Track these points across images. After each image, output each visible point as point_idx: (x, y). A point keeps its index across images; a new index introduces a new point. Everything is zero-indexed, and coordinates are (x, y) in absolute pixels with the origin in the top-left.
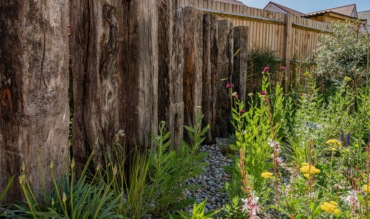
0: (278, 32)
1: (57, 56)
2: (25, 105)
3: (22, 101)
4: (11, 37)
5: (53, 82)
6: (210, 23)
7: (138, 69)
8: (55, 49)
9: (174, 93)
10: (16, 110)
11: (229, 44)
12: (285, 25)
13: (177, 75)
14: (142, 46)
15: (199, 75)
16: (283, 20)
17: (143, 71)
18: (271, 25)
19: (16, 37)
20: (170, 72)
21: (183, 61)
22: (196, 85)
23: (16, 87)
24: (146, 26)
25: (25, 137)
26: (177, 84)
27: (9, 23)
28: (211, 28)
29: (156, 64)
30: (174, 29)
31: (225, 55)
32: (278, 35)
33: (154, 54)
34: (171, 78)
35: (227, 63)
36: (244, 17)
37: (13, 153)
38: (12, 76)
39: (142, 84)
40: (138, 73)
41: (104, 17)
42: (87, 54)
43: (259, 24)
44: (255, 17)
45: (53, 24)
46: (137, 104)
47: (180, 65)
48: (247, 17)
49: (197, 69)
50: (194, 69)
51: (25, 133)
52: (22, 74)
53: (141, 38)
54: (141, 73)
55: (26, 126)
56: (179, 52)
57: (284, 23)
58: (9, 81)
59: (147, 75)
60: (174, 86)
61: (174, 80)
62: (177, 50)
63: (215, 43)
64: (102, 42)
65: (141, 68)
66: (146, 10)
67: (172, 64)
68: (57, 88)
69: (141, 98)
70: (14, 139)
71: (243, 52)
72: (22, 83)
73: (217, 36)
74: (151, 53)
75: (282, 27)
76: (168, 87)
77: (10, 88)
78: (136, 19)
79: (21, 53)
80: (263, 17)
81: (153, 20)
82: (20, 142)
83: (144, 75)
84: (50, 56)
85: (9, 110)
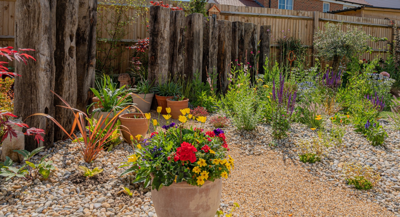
0: (307, 25)
1: (166, 47)
2: (158, 61)
3: (157, 59)
4: (155, 42)
5: (165, 54)
6: (238, 27)
7: (193, 51)
8: (166, 45)
9: (212, 63)
10: (155, 62)
11: (254, 37)
12: (313, 20)
13: (213, 54)
14: (195, 42)
15: (229, 55)
16: (311, 17)
17: (195, 52)
18: (300, 21)
19: (157, 42)
20: (210, 53)
21: (217, 48)
22: (226, 60)
23: (156, 55)
24: (197, 34)
25: (157, 69)
26: (214, 59)
27: (155, 38)
28: (238, 29)
29: (202, 49)
30: (212, 33)
31: (250, 44)
32: (307, 28)
33: (201, 45)
34: (210, 56)
35: (251, 49)
36: (276, 17)
37: (153, 74)
38: (155, 53)
39: (195, 57)
40: (193, 53)
41: (181, 33)
42: (174, 45)
43: (290, 20)
44: (286, 16)
45: (166, 38)
46: (192, 66)
47: (215, 50)
48: (278, 17)
49: (227, 52)
50: (225, 52)
51: (158, 68)
52: (158, 52)
53: (195, 39)
54: (194, 53)
55: (158, 66)
56: (215, 43)
57: (313, 19)
58: (154, 54)
59: (197, 54)
60: (212, 60)
61: (212, 57)
62: (214, 43)
63: (241, 38)
64: (179, 42)
65: (194, 51)
66: (197, 27)
67: (211, 49)
68: (165, 57)
69: (194, 63)
70: (154, 70)
71: (266, 42)
72: (158, 54)
73: (243, 33)
74: (199, 45)
75: (310, 22)
76: (209, 60)
77: (154, 56)
78: (193, 31)
79: (158, 46)
80: (293, 15)
81: (201, 30)
82: (156, 71)
83: (196, 54)
84: (164, 47)
85: (153, 62)
